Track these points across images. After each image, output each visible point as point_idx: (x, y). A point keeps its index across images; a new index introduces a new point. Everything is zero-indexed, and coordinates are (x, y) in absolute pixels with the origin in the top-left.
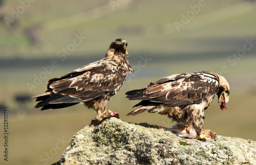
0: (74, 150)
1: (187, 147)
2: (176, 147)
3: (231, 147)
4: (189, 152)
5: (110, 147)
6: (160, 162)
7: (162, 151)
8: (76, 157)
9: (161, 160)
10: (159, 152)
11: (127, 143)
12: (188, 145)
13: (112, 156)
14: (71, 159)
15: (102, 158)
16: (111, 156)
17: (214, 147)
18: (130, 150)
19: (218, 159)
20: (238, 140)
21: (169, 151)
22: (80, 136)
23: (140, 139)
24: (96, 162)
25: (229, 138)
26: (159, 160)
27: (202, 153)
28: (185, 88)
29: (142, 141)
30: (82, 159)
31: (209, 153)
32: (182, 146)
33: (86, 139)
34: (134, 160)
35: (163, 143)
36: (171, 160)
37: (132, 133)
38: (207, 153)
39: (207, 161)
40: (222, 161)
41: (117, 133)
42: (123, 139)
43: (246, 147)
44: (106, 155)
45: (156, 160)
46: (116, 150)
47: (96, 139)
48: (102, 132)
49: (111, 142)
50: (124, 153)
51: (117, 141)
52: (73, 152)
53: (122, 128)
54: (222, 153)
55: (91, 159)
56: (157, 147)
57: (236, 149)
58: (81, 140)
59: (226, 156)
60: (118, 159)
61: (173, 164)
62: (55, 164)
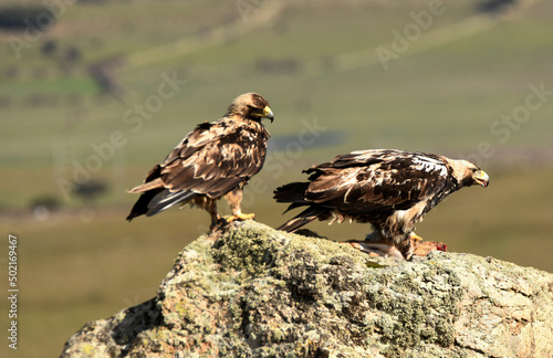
0: (180, 278)
1: (379, 272)
2: (360, 270)
3: (456, 270)
4: (383, 280)
5: (243, 272)
6: (332, 297)
7: (336, 278)
8: (184, 290)
9: (335, 294)
10: (329, 280)
11: (274, 265)
12: (381, 267)
13: (247, 289)
14: (175, 293)
15: (230, 292)
16: (245, 288)
17: (427, 270)
18: (279, 277)
19: (434, 291)
20: (470, 257)
21: (348, 278)
22: (190, 253)
23: (297, 257)
24: (219, 298)
25: (454, 255)
26: (330, 294)
27: (407, 282)
28: (380, 181)
29: (300, 262)
30: (194, 293)
31: (418, 280)
32: (371, 269)
33: (201, 259)
34: (286, 294)
35: (337, 263)
36: (352, 294)
37: (282, 247)
38: (414, 280)
39: (416, 296)
40: (441, 294)
41: (255, 247)
42: (267, 258)
43: (483, 270)
44: (237, 287)
45: (325, 295)
46: (254, 277)
47: (219, 259)
48: (229, 246)
49: (245, 264)
50: (269, 283)
51: (255, 260)
52: (179, 281)
53: (264, 239)
54: (440, 280)
55: (211, 294)
56: (327, 271)
57: (466, 273)
58: (192, 260)
59: (448, 287)
60: (258, 294)
61: (355, 302)
62: (146, 303)
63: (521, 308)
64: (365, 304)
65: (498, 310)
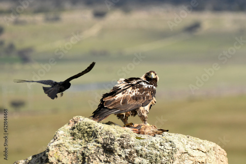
0: (56, 143)
1: (141, 141)
2: (133, 140)
3: (174, 141)
4: (143, 145)
5: (83, 140)
6: (121, 152)
7: (123, 144)
8: (57, 148)
9: (122, 150)
10: (120, 144)
11: (96, 138)
12: (142, 139)
13: (85, 148)
14: (54, 149)
15: (77, 149)
16: (84, 147)
17: (162, 141)
18: (98, 143)
19: (164, 150)
20: (180, 135)
21: (128, 144)
22: (61, 132)
23: (106, 134)
24: (72, 151)
25: (173, 134)
26: (120, 150)
27: (153, 146)
28: (134, 94)
29: (108, 136)
30: (62, 149)
31: (158, 145)
32: (138, 140)
33: (65, 134)
34: (101, 150)
35: (123, 137)
36: (129, 150)
37: (100, 130)
38: (156, 145)
39: (157, 151)
40: (167, 151)
41: (89, 130)
42: (94, 135)
43: (186, 141)
44: (80, 147)
45: (118, 150)
46: (88, 143)
47: (73, 135)
48: (78, 129)
49: (84, 137)
50: (94, 145)
51: (89, 136)
52: (56, 144)
53: (92, 126)
54: (167, 145)
55: (69, 150)
56: (119, 140)
57: (178, 142)
58: (62, 135)
59: (171, 148)
60: (89, 150)
61: (131, 154)
62: (41, 153)
63: (201, 157)
64: (135, 155)
65: (192, 158)
